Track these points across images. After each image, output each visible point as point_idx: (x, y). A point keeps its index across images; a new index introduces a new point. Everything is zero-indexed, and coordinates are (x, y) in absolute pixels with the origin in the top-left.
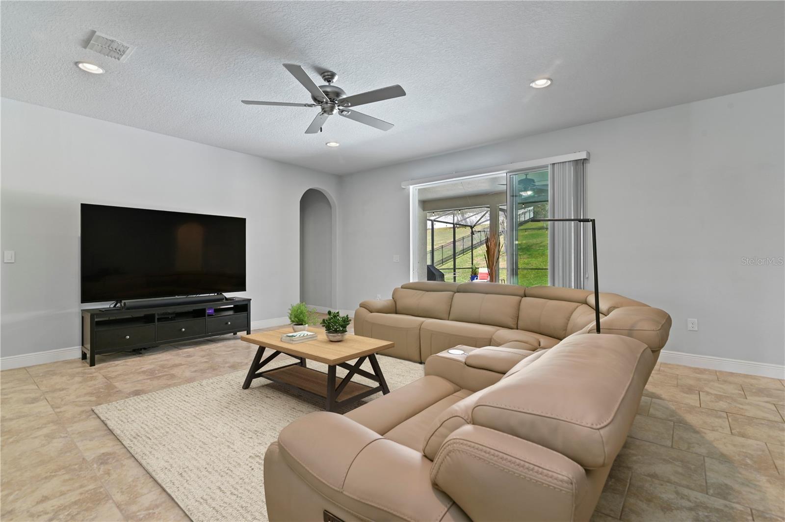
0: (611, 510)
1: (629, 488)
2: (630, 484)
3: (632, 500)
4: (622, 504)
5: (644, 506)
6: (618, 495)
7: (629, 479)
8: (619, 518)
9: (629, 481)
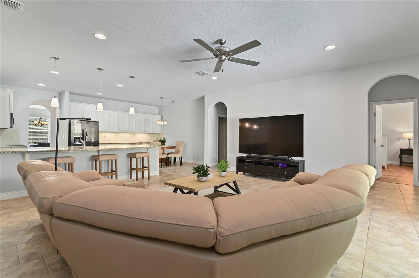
0: (49, 256)
1: (48, 270)
2: (49, 272)
3: (42, 266)
4: (46, 261)
5: (34, 269)
6: (51, 263)
7: (51, 275)
8: (43, 257)
9: (51, 274)
